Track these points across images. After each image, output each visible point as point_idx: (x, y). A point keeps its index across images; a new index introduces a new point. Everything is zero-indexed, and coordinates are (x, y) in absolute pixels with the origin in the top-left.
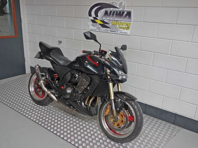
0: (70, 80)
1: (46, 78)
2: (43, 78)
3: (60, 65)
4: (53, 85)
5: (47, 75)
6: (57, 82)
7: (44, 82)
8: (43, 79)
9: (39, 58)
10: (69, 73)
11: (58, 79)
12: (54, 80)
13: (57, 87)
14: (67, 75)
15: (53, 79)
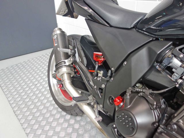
0: (143, 77)
1: (75, 62)
2: (66, 61)
3: (111, 26)
4: (91, 83)
5: (77, 55)
6: (101, 73)
7: (69, 71)
8: (67, 64)
9: (65, 15)
10: (144, 52)
11: (105, 66)
12: (94, 69)
13: (101, 89)
14: (134, 58)
15: (90, 65)
